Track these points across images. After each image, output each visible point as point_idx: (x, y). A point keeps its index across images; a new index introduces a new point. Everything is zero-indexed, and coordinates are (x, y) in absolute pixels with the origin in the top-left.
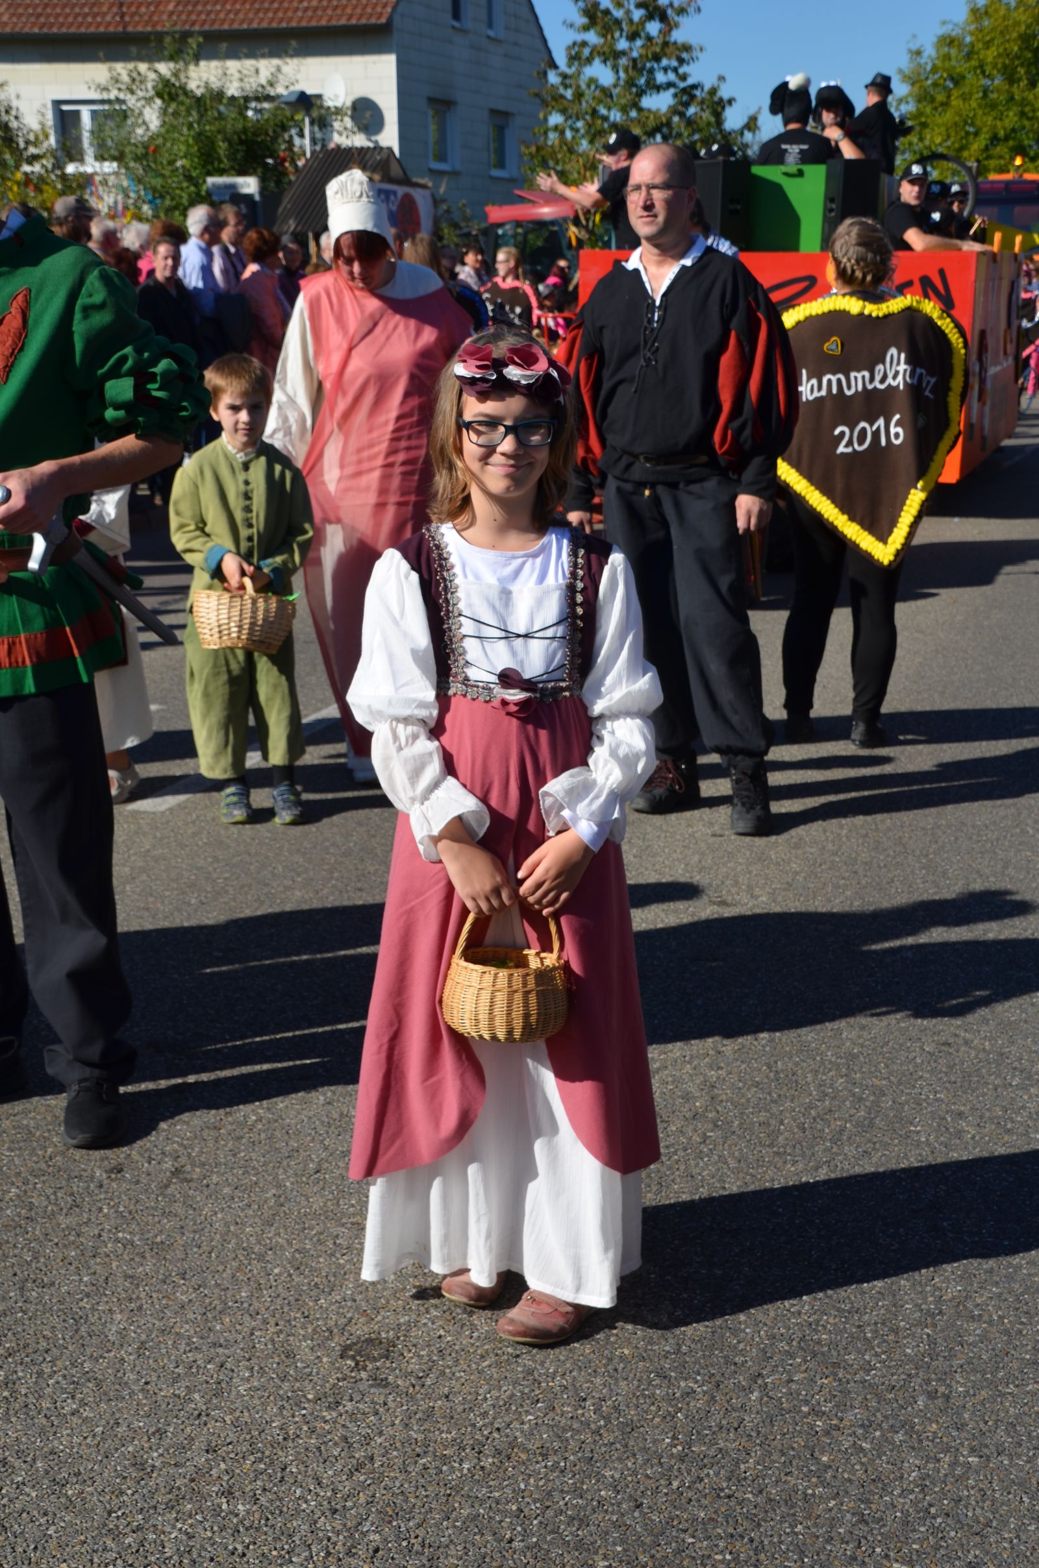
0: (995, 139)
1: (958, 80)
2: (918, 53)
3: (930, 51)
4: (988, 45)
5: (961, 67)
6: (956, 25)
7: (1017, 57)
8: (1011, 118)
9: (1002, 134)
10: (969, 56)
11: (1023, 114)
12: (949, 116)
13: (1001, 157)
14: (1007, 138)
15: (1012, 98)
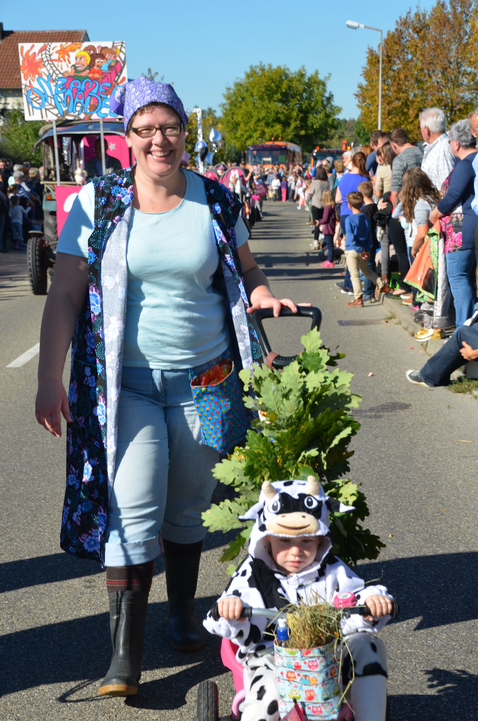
0: (259, 120)
1: (243, 99)
2: (229, 89)
3: (233, 87)
4: (253, 88)
5: (245, 95)
6: (241, 79)
7: (264, 93)
8: (263, 113)
9: (261, 118)
10: (247, 91)
11: (267, 112)
12: (242, 111)
13: (261, 126)
14: (263, 119)
15: (263, 106)
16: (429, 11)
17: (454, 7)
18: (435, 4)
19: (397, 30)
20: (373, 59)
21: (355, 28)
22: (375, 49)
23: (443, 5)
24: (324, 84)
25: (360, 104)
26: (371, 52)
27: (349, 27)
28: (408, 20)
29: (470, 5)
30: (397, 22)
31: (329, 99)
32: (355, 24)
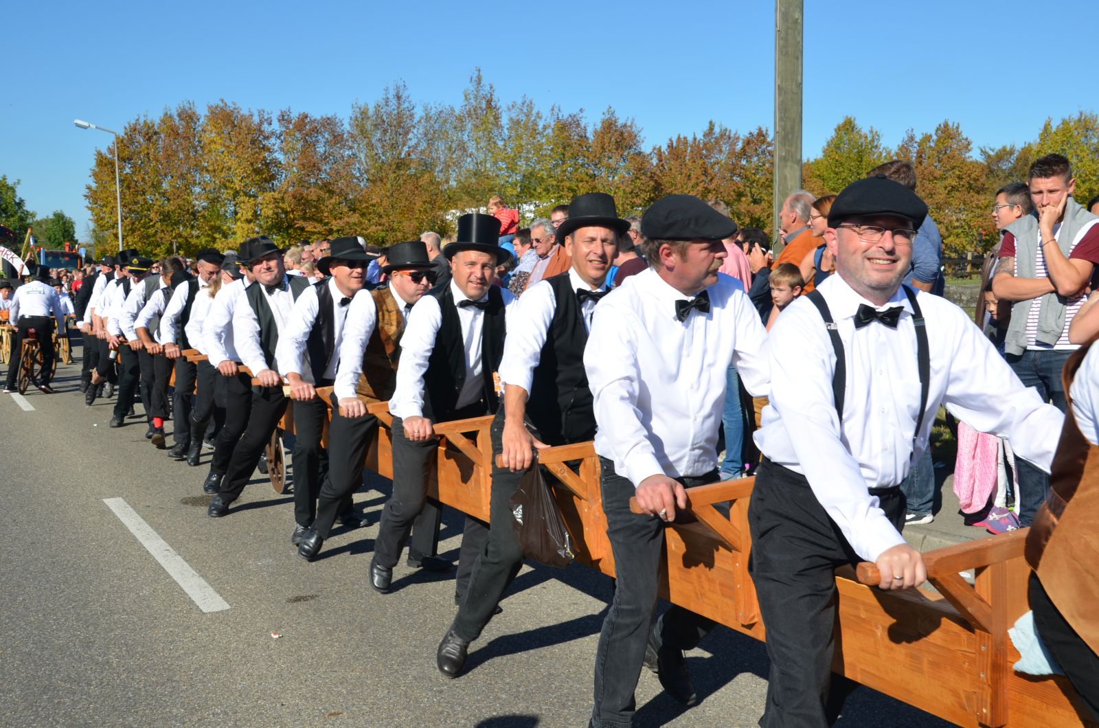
16: (157, 121)
17: (181, 119)
18: (162, 115)
19: (126, 134)
20: (103, 162)
21: (85, 128)
22: (104, 151)
23: (171, 117)
24: (13, 189)
25: (90, 205)
26: (99, 154)
27: (77, 125)
28: (138, 127)
29: (198, 120)
30: (125, 128)
31: (20, 204)
32: (85, 124)
